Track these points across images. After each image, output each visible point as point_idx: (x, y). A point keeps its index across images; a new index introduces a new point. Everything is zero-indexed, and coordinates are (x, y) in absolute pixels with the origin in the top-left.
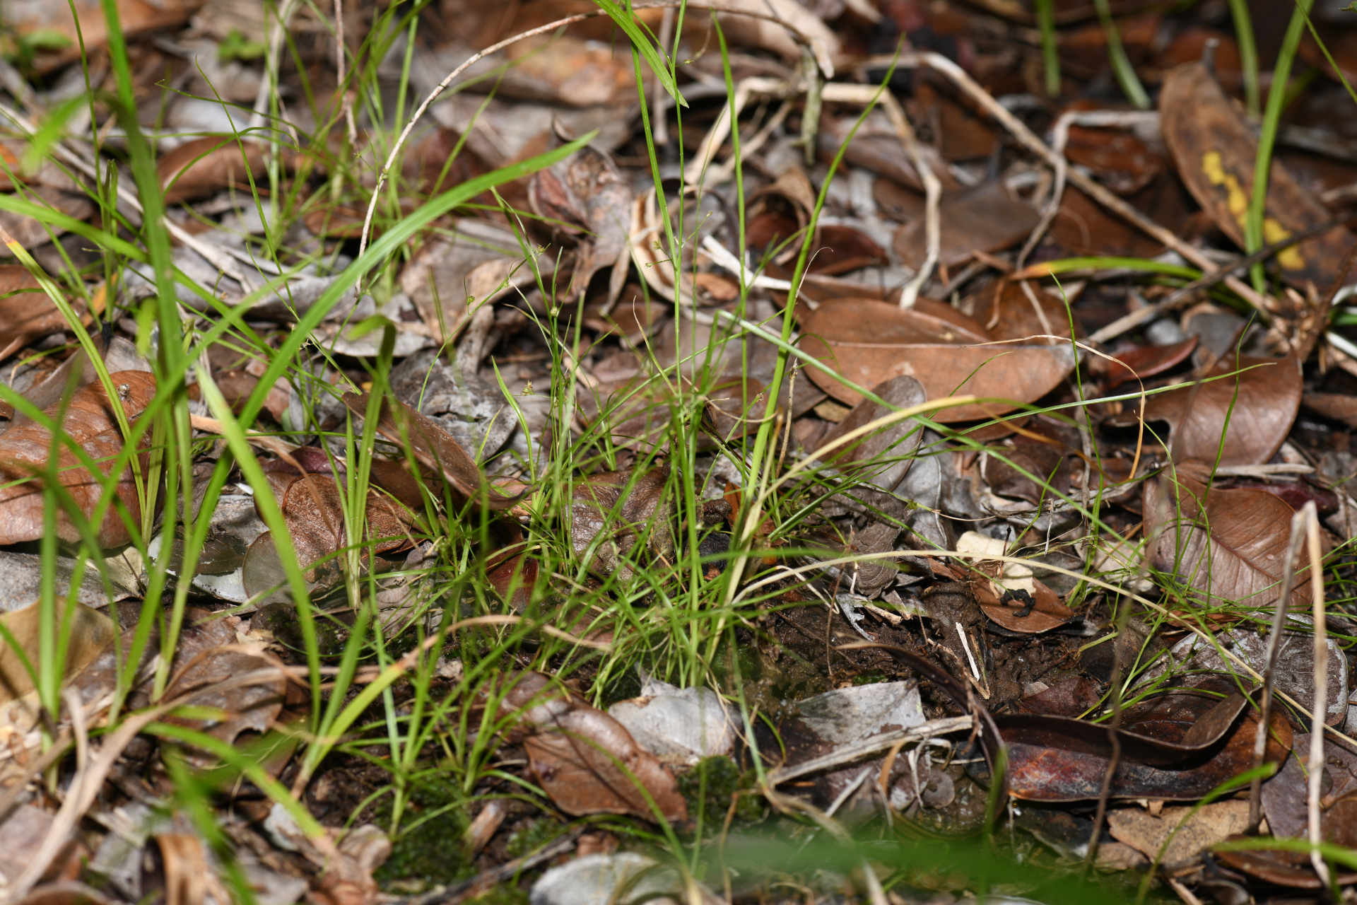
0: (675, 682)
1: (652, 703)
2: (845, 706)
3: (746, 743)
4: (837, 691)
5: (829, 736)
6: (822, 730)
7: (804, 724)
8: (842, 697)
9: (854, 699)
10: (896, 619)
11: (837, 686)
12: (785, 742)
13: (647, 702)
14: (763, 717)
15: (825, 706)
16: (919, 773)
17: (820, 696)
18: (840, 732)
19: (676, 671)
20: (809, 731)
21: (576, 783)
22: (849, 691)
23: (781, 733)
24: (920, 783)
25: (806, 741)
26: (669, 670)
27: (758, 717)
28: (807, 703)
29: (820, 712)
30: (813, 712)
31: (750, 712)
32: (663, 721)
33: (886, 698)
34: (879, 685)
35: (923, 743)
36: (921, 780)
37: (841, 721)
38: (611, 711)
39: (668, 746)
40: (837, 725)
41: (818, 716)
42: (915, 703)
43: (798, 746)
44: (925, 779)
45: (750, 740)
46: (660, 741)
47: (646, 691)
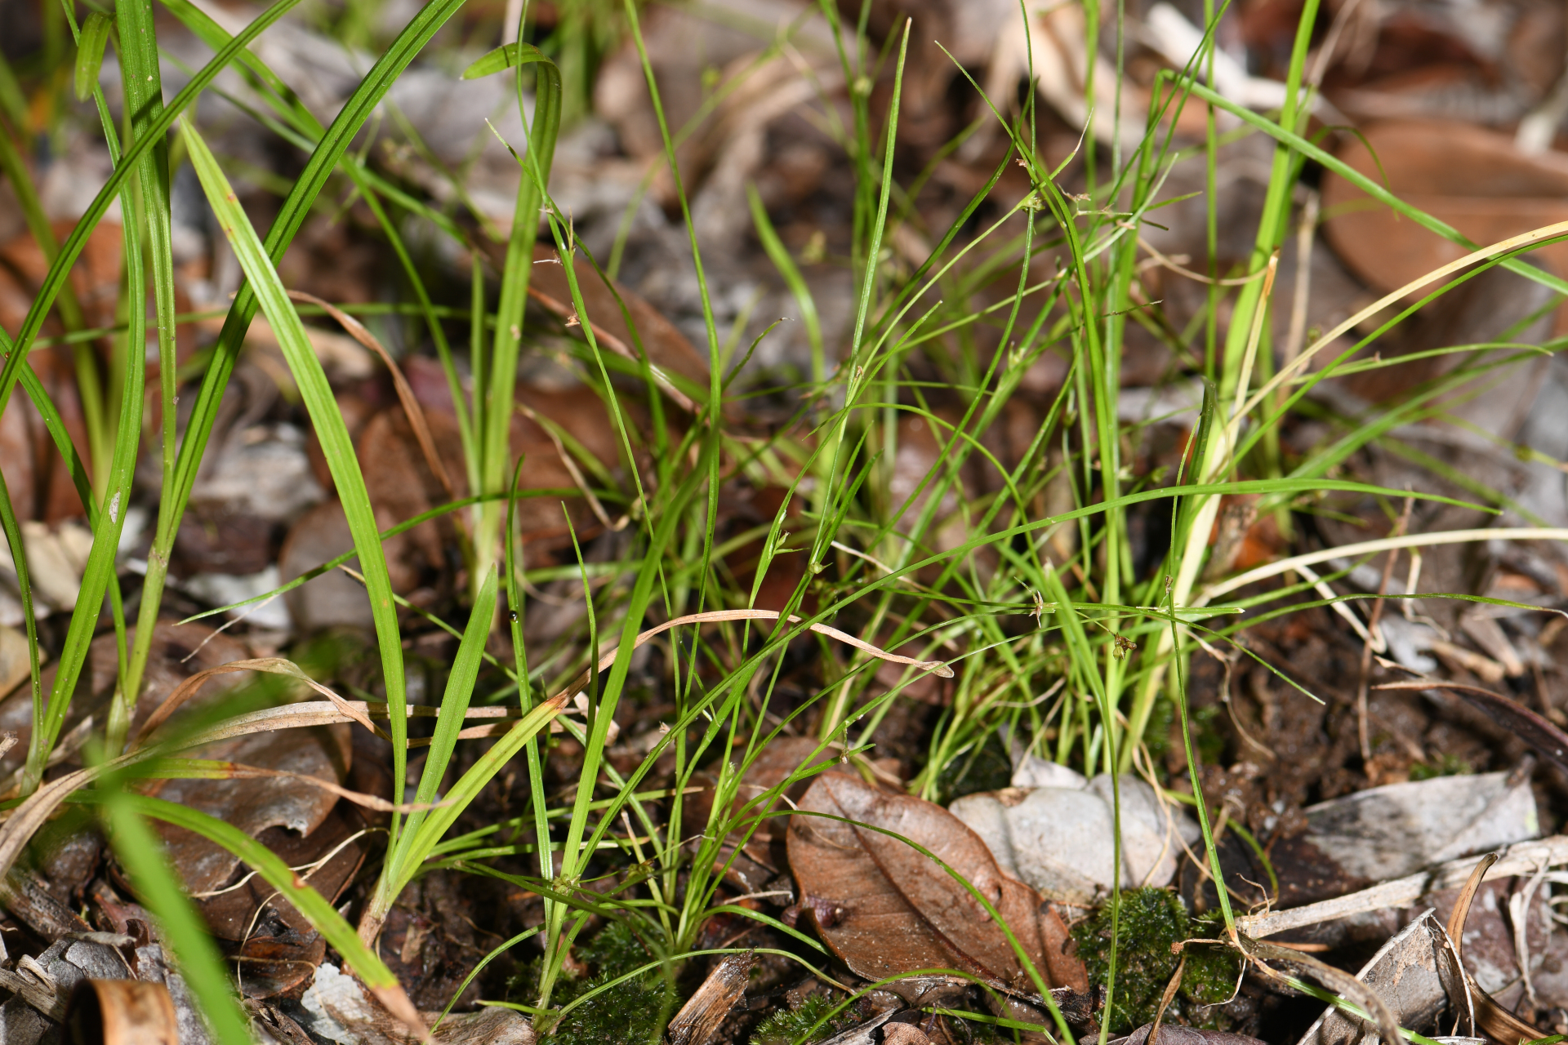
0: (1076, 762)
1: (1030, 798)
2: (1394, 816)
3: (1206, 873)
4: (1381, 790)
5: (1362, 869)
6: (1348, 858)
7: (1315, 848)
8: (1387, 801)
9: (1410, 806)
10: (1492, 671)
11: (1381, 782)
12: (1278, 876)
13: (1021, 797)
14: (1239, 829)
15: (1354, 816)
16: (1530, 939)
17: (1347, 800)
18: (1382, 862)
19: (1078, 749)
20: (1324, 859)
21: (882, 933)
22: (1400, 790)
23: (1272, 859)
24: (1530, 956)
25: (1317, 876)
26: (1065, 745)
27: (1229, 829)
28: (1322, 813)
29: (1346, 826)
30: (1331, 826)
31: (1214, 821)
32: (1051, 830)
33: (1469, 803)
34: (1458, 780)
35: (1537, 879)
36: (1533, 951)
37: (1385, 843)
38: (954, 808)
39: (1058, 876)
40: (1378, 850)
41: (1341, 833)
42: (1524, 813)
43: (1302, 883)
44: (1540, 950)
45: (1211, 868)
46: (1044, 868)
47: (1020, 779)
